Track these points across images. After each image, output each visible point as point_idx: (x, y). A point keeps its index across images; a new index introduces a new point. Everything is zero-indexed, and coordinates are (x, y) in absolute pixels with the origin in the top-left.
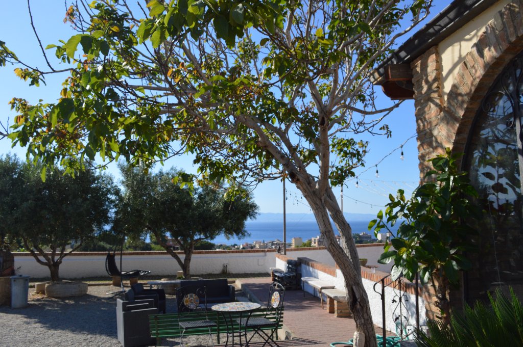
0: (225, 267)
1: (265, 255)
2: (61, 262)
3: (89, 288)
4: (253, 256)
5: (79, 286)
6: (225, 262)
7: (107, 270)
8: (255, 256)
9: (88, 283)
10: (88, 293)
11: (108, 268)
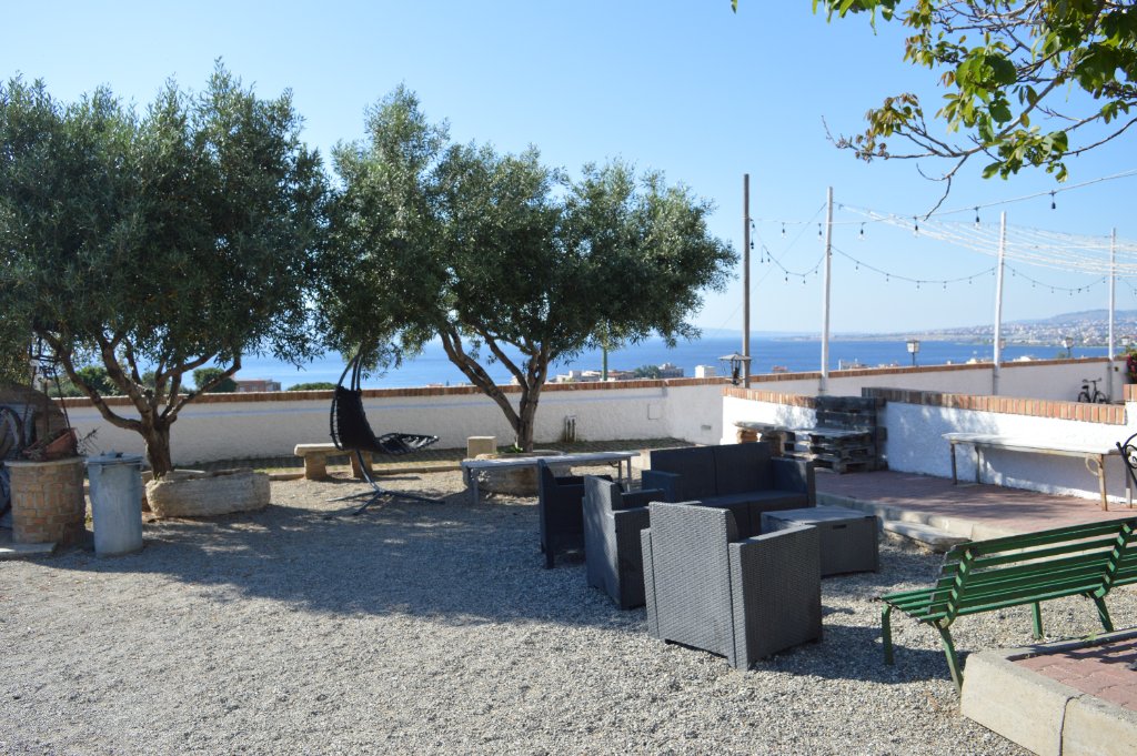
0: (570, 425)
1: (665, 395)
2: (174, 418)
3: (275, 487)
4: (633, 397)
5: (253, 482)
6: (569, 413)
7: (333, 434)
8: (639, 397)
9: (274, 472)
10: (273, 501)
11: (335, 428)
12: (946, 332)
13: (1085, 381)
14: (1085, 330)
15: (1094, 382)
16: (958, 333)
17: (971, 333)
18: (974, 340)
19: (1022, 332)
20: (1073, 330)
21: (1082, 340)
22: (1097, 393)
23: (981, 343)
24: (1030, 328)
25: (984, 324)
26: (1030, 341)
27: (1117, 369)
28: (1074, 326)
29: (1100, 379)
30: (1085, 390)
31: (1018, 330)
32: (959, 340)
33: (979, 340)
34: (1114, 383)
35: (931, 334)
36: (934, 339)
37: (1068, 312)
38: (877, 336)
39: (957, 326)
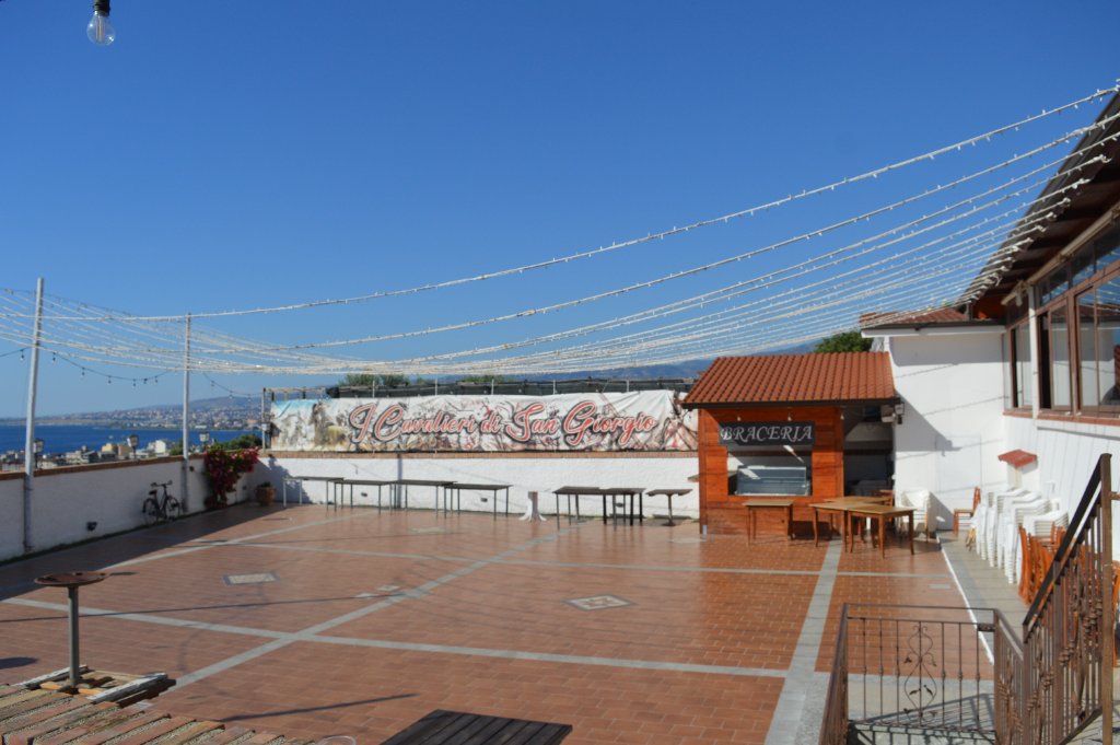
12: (83, 417)
13: (155, 484)
14: (216, 415)
15: (164, 486)
16: (96, 417)
17: (109, 417)
18: (112, 425)
19: (159, 417)
20: (206, 415)
21: (213, 424)
22: (167, 498)
23: (119, 428)
24: (167, 413)
25: (123, 409)
26: (166, 426)
27: (192, 469)
28: (206, 411)
29: (170, 483)
30: (152, 497)
31: (155, 415)
32: (97, 425)
33: (117, 423)
34: (189, 484)
35: (68, 418)
36: (71, 423)
37: (202, 398)
38: (8, 420)
39: (95, 411)
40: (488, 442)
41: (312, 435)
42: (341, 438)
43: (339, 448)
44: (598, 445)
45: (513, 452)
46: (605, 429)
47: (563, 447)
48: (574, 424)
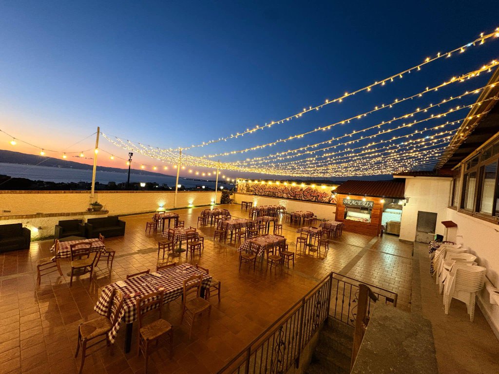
40: (285, 196)
41: (246, 190)
42: (252, 191)
43: (251, 193)
44: (312, 199)
45: (291, 199)
46: (314, 195)
47: (303, 199)
48: (306, 193)
